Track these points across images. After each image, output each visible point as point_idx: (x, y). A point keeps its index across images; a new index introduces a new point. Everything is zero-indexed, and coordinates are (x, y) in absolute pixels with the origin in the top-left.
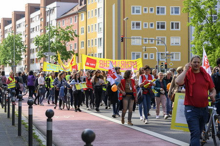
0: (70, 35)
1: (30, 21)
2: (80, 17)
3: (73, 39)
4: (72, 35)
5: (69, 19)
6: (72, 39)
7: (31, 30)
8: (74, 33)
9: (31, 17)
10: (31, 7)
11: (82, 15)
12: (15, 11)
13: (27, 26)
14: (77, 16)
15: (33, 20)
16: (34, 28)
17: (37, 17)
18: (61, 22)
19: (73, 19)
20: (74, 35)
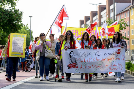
1: (101, 17)
2: (131, 13)
3: (126, 28)
5: (124, 14)
7: (102, 24)
8: (126, 23)
9: (101, 15)
10: (101, 7)
11: (132, 11)
12: (92, 11)
13: (99, 21)
14: (129, 12)
15: (103, 16)
16: (103, 22)
18: (119, 17)
19: (126, 14)
20: (126, 26)
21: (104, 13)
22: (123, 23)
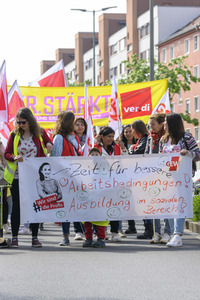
0: (180, 78)
1: (108, 51)
4: (186, 79)
5: (182, 42)
6: (187, 88)
7: (112, 73)
8: (189, 72)
9: (111, 44)
10: (111, 21)
12: (80, 33)
13: (102, 64)
14: (198, 35)
15: (116, 48)
16: (116, 68)
17: (123, 42)
18: (167, 51)
19: (190, 41)
20: (189, 80)
21: (119, 38)
22: (180, 71)
